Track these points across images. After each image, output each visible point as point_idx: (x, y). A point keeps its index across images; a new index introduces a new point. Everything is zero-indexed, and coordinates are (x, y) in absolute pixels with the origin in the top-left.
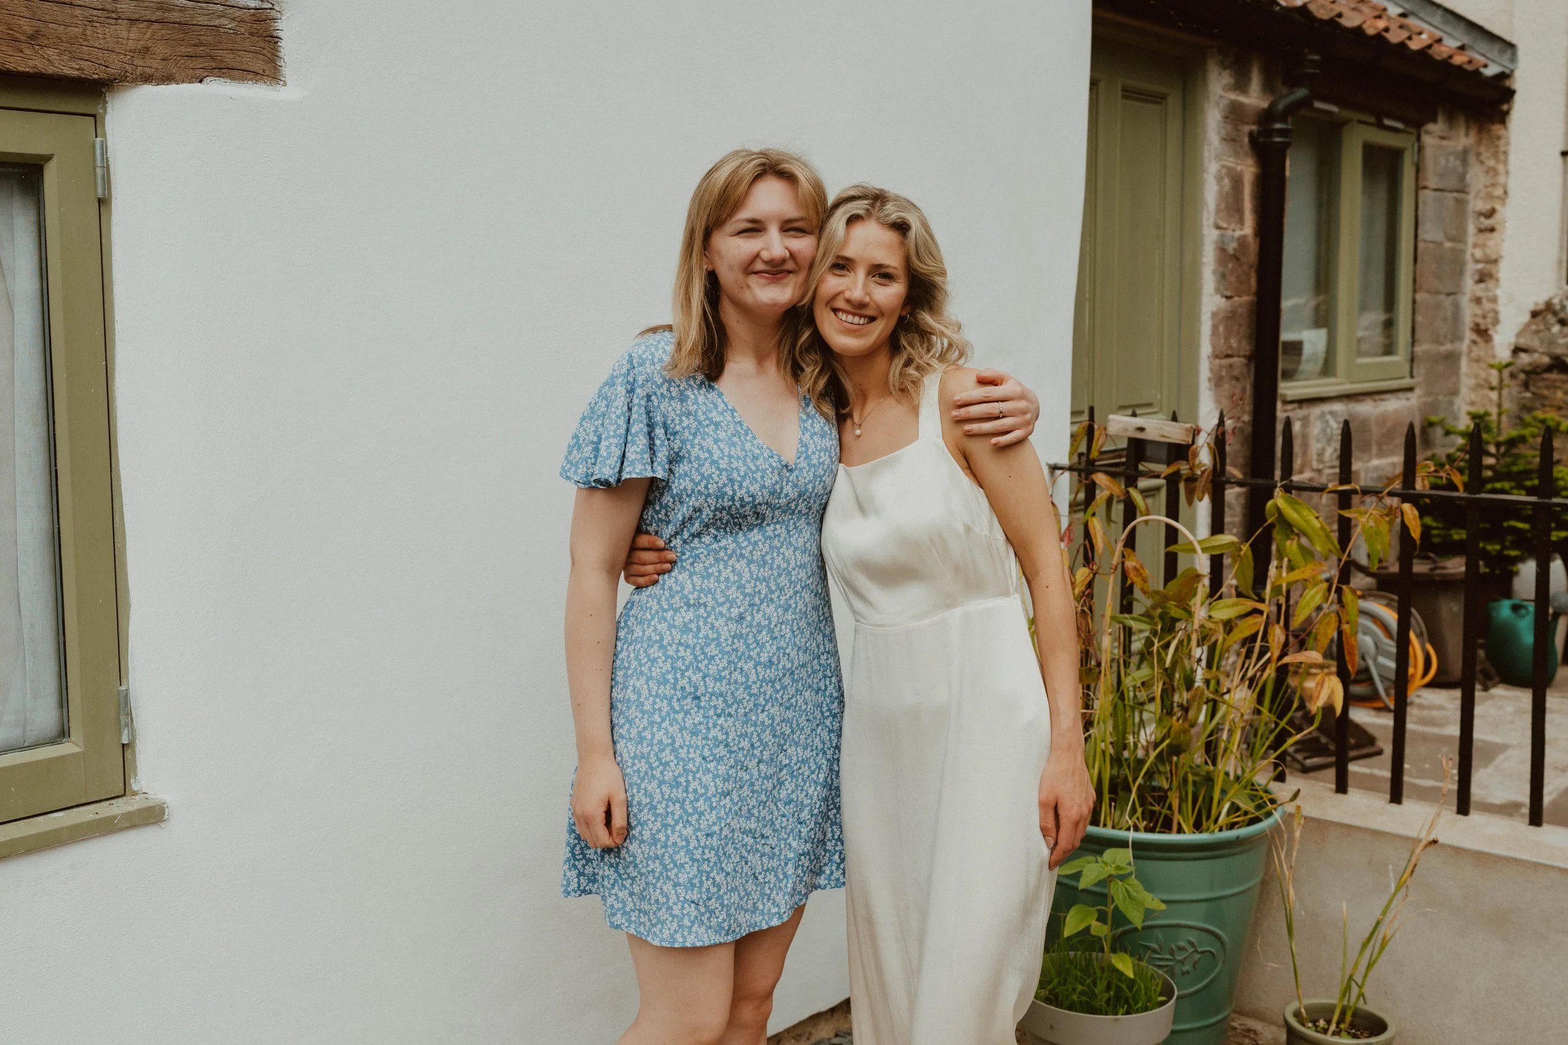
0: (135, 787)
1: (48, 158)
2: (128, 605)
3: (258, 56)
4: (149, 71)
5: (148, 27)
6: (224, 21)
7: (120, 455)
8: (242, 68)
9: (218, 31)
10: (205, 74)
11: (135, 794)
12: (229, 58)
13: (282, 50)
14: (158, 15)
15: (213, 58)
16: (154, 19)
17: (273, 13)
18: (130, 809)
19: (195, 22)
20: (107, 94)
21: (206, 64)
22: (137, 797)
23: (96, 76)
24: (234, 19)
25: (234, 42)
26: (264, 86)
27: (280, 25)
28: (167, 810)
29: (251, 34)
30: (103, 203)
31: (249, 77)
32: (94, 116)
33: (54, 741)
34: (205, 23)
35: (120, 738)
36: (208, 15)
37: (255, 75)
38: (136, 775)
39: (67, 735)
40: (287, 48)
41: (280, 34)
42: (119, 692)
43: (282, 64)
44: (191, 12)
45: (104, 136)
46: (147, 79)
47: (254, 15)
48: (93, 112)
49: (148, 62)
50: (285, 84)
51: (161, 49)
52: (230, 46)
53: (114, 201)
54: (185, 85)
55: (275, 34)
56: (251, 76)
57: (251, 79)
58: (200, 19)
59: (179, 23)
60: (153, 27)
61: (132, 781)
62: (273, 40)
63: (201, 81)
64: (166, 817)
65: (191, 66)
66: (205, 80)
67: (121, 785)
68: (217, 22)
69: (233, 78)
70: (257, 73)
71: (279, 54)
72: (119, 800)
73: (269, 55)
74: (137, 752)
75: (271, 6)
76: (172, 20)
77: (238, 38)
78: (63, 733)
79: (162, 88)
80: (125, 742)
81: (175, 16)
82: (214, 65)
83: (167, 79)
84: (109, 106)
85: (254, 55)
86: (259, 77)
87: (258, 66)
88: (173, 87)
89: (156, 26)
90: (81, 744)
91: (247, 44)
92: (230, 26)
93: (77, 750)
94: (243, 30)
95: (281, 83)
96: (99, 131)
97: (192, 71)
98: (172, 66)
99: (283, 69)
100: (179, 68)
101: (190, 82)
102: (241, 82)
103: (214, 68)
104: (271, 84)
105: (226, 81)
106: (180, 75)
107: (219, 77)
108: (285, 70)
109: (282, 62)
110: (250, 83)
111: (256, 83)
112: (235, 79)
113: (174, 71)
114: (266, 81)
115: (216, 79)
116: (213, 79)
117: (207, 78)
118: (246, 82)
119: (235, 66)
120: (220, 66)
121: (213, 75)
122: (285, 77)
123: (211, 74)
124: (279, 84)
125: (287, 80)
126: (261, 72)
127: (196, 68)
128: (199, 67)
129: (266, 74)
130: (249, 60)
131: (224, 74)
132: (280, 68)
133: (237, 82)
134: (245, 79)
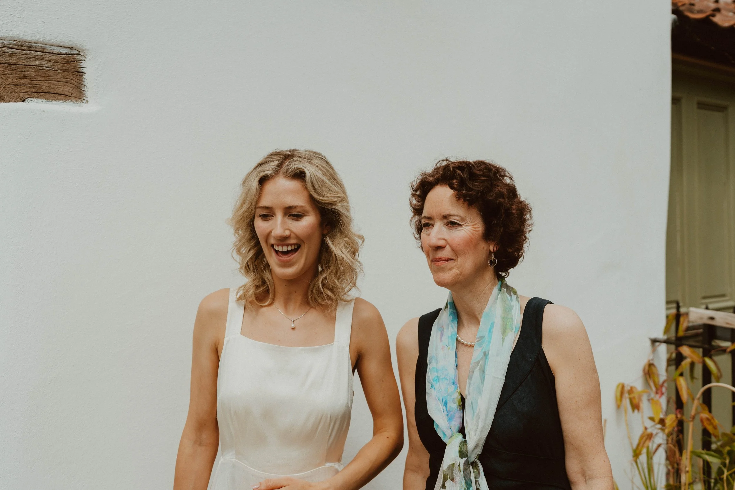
3: (67, 84)
6: (42, 62)
8: (55, 92)
9: (38, 69)
10: (27, 96)
12: (45, 86)
13: (85, 80)
15: (33, 86)
17: (79, 57)
19: (21, 63)
21: (28, 90)
24: (50, 61)
25: (50, 76)
26: (71, 103)
27: (84, 64)
29: (63, 70)
31: (60, 98)
34: (28, 63)
36: (31, 58)
37: (65, 97)
40: (89, 79)
41: (84, 70)
43: (85, 89)
44: (18, 57)
47: (64, 58)
50: (87, 102)
52: (47, 78)
55: (80, 70)
57: (62, 100)
58: (24, 61)
59: (8, 64)
62: (79, 74)
63: (23, 101)
65: (17, 91)
66: (26, 100)
68: (37, 63)
69: (47, 99)
70: (66, 95)
71: (83, 83)
73: (76, 84)
75: (77, 52)
76: (3, 62)
77: (53, 73)
81: (6, 59)
82: (34, 90)
85: (65, 83)
86: (68, 98)
87: (67, 90)
91: (59, 76)
92: (46, 65)
94: (56, 68)
95: (85, 101)
97: (17, 94)
98: (2, 92)
99: (86, 92)
100: (7, 92)
101: (15, 102)
102: (54, 101)
103: (34, 93)
104: (76, 102)
105: (42, 100)
106: (7, 97)
107: (37, 98)
108: (88, 93)
109: (86, 88)
110: (61, 101)
111: (65, 102)
112: (49, 99)
113: (3, 94)
114: (73, 100)
115: (35, 99)
116: (32, 99)
117: (28, 99)
118: (58, 101)
119: (50, 91)
120: (38, 91)
121: (33, 97)
122: (87, 98)
123: (31, 96)
124: (83, 102)
125: (88, 99)
126: (70, 94)
127: (21, 92)
128: (23, 92)
129: (73, 96)
130: (60, 87)
131: (41, 96)
132: (84, 92)
133: (51, 101)
134: (57, 99)
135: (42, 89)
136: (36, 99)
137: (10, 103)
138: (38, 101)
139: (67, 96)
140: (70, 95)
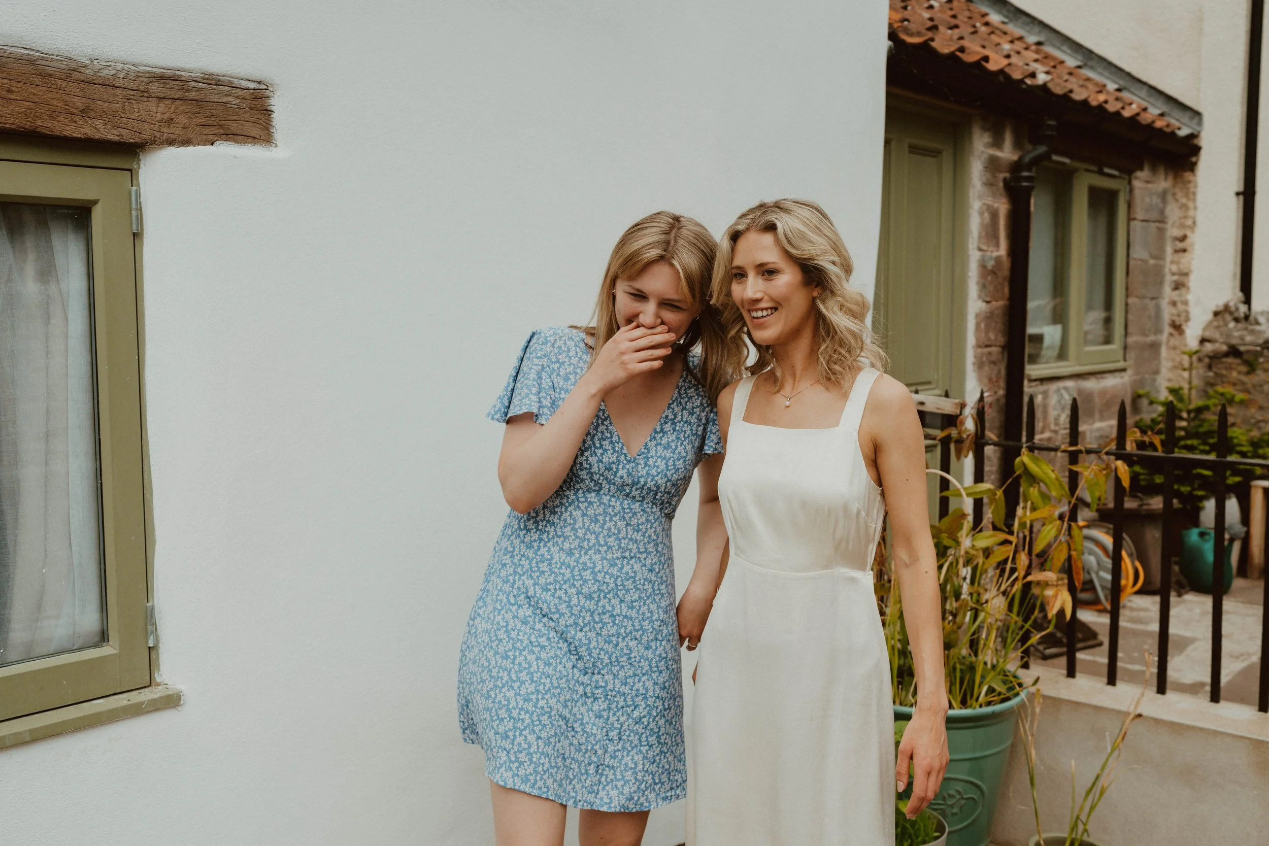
0: (158, 680)
1: (95, 202)
2: (154, 543)
3: (256, 125)
4: (172, 136)
5: (173, 103)
6: (230, 99)
7: (149, 427)
8: (244, 134)
9: (226, 106)
10: (216, 139)
11: (158, 685)
12: (233, 127)
13: (274, 120)
14: (179, 94)
15: (221, 126)
16: (176, 97)
17: (267, 93)
18: (155, 696)
19: (209, 100)
20: (141, 154)
21: (217, 132)
22: (160, 687)
23: (132, 141)
24: (237, 97)
25: (238, 115)
26: (260, 147)
27: (272, 101)
28: (182, 698)
29: (251, 108)
30: (137, 236)
32: (130, 170)
33: (96, 646)
34: (216, 100)
35: (147, 642)
36: (218, 94)
37: (254, 139)
38: (159, 670)
39: (106, 640)
40: (279, 119)
41: (273, 108)
42: (146, 606)
43: (274, 131)
44: (205, 92)
45: (138, 185)
46: (171, 142)
47: (252, 94)
48: (130, 168)
49: (172, 130)
50: (276, 146)
51: (182, 120)
52: (235, 118)
53: (145, 236)
54: (200, 147)
55: (269, 108)
56: (250, 140)
57: (251, 143)
58: (212, 97)
59: (196, 100)
60: (176, 103)
61: (156, 675)
62: (267, 112)
63: (212, 144)
64: (182, 702)
65: (205, 132)
66: (215, 143)
67: (148, 678)
68: (225, 100)
69: (236, 142)
71: (272, 123)
72: (146, 689)
73: (264, 124)
74: (160, 652)
75: (266, 87)
76: (191, 98)
77: (241, 111)
78: (103, 637)
79: (182, 150)
80: (151, 645)
81: (193, 95)
82: (222, 132)
83: (186, 142)
84: (142, 165)
85: (253, 124)
86: (256, 140)
87: (255, 132)
88: (191, 149)
89: (178, 102)
90: (117, 648)
91: (248, 115)
92: (234, 103)
93: (115, 652)
94: (244, 105)
95: (274, 145)
96: (134, 182)
97: (205, 137)
98: (191, 134)
99: (275, 135)
100: (196, 135)
101: (203, 145)
102: (243, 145)
103: (223, 135)
104: (265, 146)
105: (231, 143)
106: (196, 140)
107: (226, 141)
108: (277, 135)
109: (274, 129)
110: (250, 145)
111: (254, 145)
112: (238, 143)
113: (192, 137)
114: (261, 144)
115: (224, 142)
116: (221, 142)
117: (217, 141)
118: (246, 144)
119: (239, 133)
120: (227, 133)
121: (222, 139)
122: (276, 141)
123: (220, 139)
124: (272, 146)
125: (277, 143)
126: (258, 137)
127: (209, 134)
128: (211, 134)
129: (261, 138)
130: (249, 128)
131: (230, 138)
132: (273, 135)
134: (246, 142)
135: (231, 131)
138: (228, 144)
139: (256, 138)
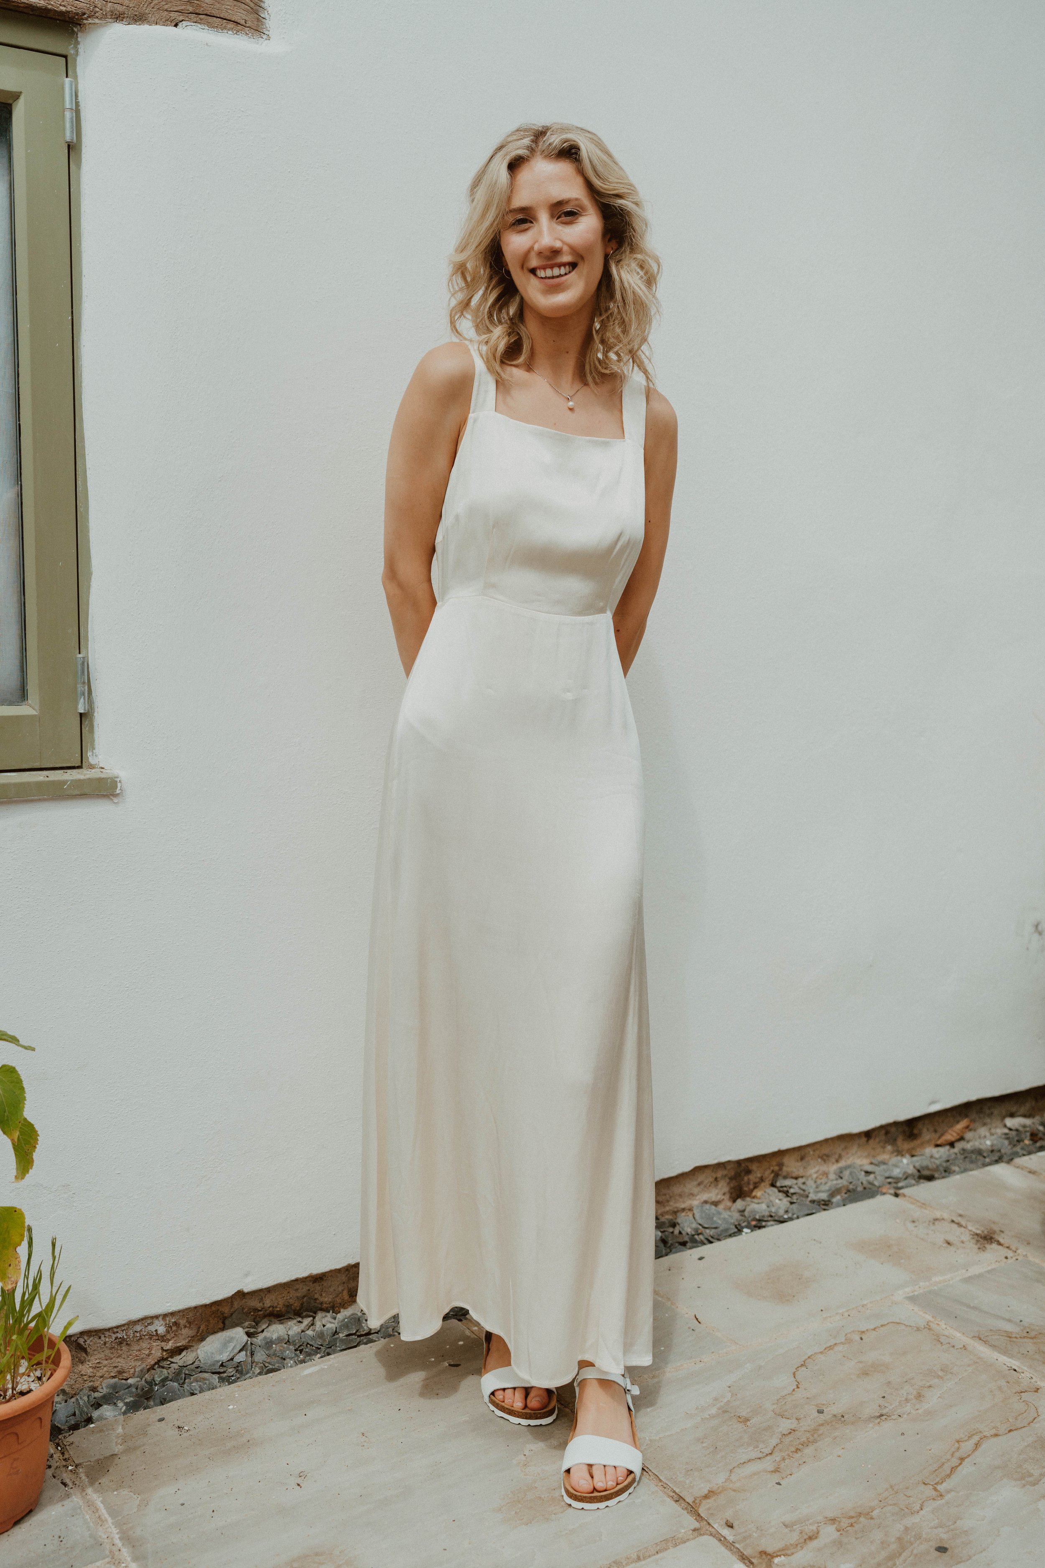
0: (92, 760)
1: (16, 96)
2: (89, 574)
3: (239, 4)
4: (119, 8)
7: (85, 417)
8: (222, 16)
10: (181, 18)
11: (92, 767)
12: (207, 3)
13: (266, 1)
15: (190, 1)
18: (82, 777)
20: (79, 34)
21: (183, 8)
22: (93, 770)
23: (63, 9)
26: (245, 37)
28: (119, 785)
30: (72, 149)
31: (229, 26)
32: (65, 57)
33: (11, 703)
35: (76, 708)
37: (236, 25)
38: (94, 748)
39: (26, 698)
42: (76, 658)
43: (267, 16)
45: (76, 77)
46: (118, 17)
48: (64, 52)
50: (269, 38)
53: (84, 150)
54: (160, 29)
56: (231, 25)
57: (231, 29)
61: (89, 754)
63: (176, 25)
64: (118, 791)
65: (166, 7)
66: (180, 24)
67: (78, 755)
69: (211, 26)
70: (237, 23)
71: (262, 4)
72: (75, 771)
73: (252, 5)
74: (95, 724)
78: (22, 695)
79: (134, 28)
80: (82, 711)
82: (191, 9)
83: (140, 18)
84: (81, 48)
85: (235, 2)
86: (240, 27)
87: (239, 14)
88: (146, 28)
90: (37, 707)
93: (34, 713)
95: (265, 37)
96: (70, 73)
97: (166, 13)
98: (145, 6)
99: (266, 21)
100: (153, 8)
101: (164, 25)
102: (220, 31)
103: (191, 13)
104: (253, 36)
105: (203, 27)
106: (153, 16)
107: (196, 22)
108: (269, 22)
109: (266, 14)
110: (230, 32)
111: (236, 33)
112: (213, 27)
113: (147, 11)
114: (248, 32)
115: (192, 24)
116: (189, 23)
117: (183, 22)
118: (226, 31)
119: (215, 13)
120: (197, 11)
121: (190, 20)
122: (269, 31)
123: (187, 19)
124: (262, 38)
125: (270, 33)
126: (243, 22)
127: (172, 9)
128: (175, 10)
129: (247, 25)
130: (229, 7)
131: (201, 19)
132: (264, 20)
133: (215, 30)
134: (225, 28)
135: (202, 9)
136: (195, 24)
137: (158, 26)
138: (198, 28)
139: (240, 24)
140: (244, 24)
